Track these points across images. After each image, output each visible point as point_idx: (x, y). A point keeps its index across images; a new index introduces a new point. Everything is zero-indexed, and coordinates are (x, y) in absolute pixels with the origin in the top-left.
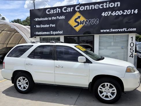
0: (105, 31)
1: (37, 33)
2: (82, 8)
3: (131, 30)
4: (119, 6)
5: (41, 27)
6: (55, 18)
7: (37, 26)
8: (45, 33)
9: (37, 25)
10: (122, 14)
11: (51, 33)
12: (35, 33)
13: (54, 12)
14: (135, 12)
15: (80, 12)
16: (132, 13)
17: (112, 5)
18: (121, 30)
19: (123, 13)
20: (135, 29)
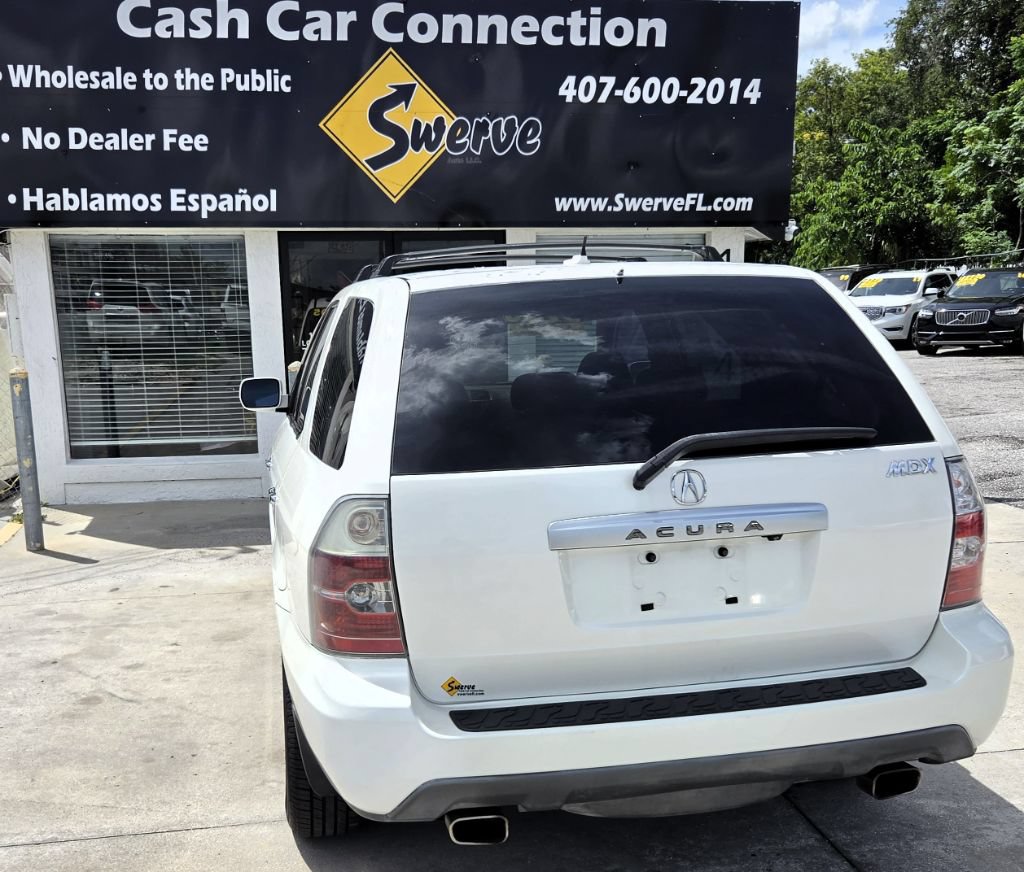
0: (581, 205)
1: (32, 199)
2: (423, 28)
3: (731, 204)
4: (661, 42)
5: (73, 145)
6: (205, 81)
7: (33, 138)
8: (118, 201)
9: (27, 132)
10: (679, 98)
11: (174, 207)
12: (12, 199)
13: (189, 25)
14: (747, 94)
15: (409, 52)
16: (734, 100)
17: (619, 32)
18: (677, 204)
19: (684, 93)
20: (746, 203)
